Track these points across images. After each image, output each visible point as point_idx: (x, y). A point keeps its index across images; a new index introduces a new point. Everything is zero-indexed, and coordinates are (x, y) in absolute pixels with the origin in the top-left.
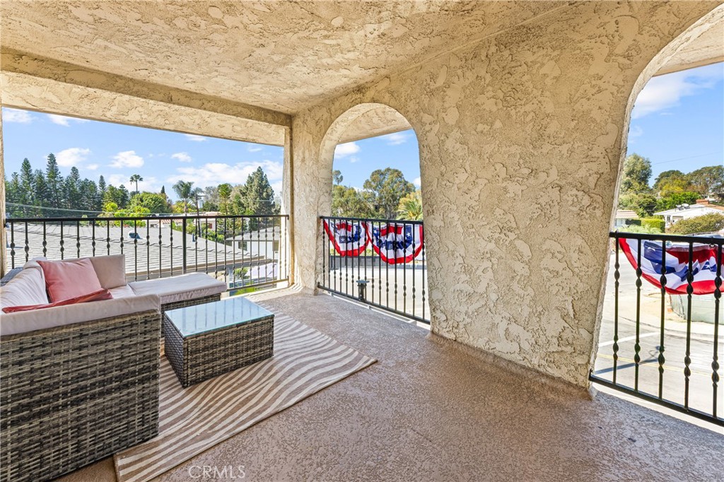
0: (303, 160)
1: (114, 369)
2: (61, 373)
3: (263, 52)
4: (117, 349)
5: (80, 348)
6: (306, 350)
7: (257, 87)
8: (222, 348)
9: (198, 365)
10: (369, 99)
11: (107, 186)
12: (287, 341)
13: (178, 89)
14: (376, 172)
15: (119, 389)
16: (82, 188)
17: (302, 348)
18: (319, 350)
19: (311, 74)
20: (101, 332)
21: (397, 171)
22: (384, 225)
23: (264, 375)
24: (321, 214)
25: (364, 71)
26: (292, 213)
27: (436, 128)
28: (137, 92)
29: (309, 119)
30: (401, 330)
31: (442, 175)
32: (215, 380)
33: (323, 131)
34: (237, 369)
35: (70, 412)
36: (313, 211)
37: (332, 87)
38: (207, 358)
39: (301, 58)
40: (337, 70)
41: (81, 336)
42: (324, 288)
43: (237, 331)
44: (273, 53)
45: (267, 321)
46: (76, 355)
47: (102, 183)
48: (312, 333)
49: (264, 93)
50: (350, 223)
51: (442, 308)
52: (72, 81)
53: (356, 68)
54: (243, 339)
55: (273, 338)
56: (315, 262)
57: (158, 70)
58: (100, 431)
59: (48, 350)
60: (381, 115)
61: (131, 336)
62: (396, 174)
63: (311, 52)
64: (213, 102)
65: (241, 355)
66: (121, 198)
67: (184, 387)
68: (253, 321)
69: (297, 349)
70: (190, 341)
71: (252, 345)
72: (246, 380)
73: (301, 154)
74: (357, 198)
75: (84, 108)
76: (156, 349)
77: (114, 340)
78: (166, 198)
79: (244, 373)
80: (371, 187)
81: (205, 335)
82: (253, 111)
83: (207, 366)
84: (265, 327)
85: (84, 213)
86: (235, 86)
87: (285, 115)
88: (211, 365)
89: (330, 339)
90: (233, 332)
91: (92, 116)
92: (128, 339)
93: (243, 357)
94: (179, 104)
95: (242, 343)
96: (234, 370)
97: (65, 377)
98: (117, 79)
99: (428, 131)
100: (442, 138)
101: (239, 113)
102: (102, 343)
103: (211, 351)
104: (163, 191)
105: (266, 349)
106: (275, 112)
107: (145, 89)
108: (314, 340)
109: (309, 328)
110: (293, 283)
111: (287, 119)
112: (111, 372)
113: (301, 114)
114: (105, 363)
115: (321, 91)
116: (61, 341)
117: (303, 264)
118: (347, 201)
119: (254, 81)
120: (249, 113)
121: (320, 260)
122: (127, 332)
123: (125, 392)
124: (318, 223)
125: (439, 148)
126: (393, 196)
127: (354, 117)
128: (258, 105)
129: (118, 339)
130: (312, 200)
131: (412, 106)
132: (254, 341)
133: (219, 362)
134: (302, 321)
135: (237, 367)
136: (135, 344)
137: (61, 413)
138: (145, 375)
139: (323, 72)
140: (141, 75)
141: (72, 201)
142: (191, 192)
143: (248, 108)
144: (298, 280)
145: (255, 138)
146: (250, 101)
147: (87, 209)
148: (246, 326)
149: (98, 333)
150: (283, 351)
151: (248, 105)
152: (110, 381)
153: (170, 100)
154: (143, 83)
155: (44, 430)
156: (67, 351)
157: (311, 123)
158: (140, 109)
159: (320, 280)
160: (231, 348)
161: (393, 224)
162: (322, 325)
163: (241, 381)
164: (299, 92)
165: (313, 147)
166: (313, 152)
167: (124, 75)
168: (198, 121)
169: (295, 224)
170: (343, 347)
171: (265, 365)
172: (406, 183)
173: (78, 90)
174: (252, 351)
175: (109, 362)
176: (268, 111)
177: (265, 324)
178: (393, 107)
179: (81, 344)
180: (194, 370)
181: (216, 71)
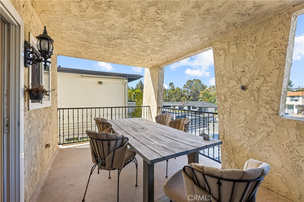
14: (189, 81)
21: (198, 80)
62: (198, 81)
74: (180, 91)
80: (186, 88)
126: (196, 91)
172: (202, 85)
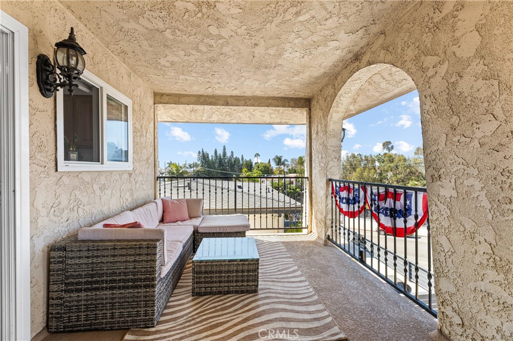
0: (317, 133)
1: (130, 274)
2: (105, 268)
3: (260, 50)
4: (132, 261)
5: (114, 256)
6: (286, 296)
7: (273, 81)
8: (218, 275)
9: (201, 282)
10: (365, 63)
11: (244, 160)
12: (277, 282)
13: (231, 96)
15: (132, 287)
16: (235, 161)
17: (284, 294)
18: (297, 301)
19: (306, 57)
20: (124, 248)
22: (382, 190)
23: (241, 308)
24: (330, 177)
25: (353, 36)
26: (311, 176)
27: (443, 69)
28: (210, 103)
29: (320, 98)
30: (397, 310)
31: (453, 128)
32: (212, 297)
33: (330, 106)
34: (228, 294)
35: (108, 292)
36: (323, 175)
37: (331, 64)
38: (207, 280)
39: (289, 45)
40: (326, 45)
41: (114, 249)
42: (332, 240)
43: (228, 265)
44: (267, 49)
45: (253, 262)
46: (111, 259)
47: (243, 159)
48: (300, 282)
49: (280, 84)
50: (351, 185)
51: (455, 305)
52: (182, 103)
53: (342, 35)
54: (233, 273)
55: (258, 277)
56: (325, 217)
57: (215, 86)
58: (132, 310)
59: (99, 253)
60: (388, 77)
61: (139, 255)
63: (293, 35)
64: (252, 100)
65: (232, 284)
66: (250, 166)
67: (193, 296)
68: (241, 260)
69: (280, 293)
70: (196, 264)
71: (240, 279)
72: (228, 306)
73: (316, 128)
75: (193, 117)
76: (154, 267)
77: (130, 255)
78: (270, 166)
79: (232, 299)
81: (206, 263)
82: (280, 101)
83: (207, 285)
84: (251, 267)
85: (234, 174)
86: (259, 84)
87: (305, 99)
88: (210, 285)
89: (313, 293)
90: (225, 265)
91: (197, 121)
92: (138, 257)
93: (233, 286)
94: (232, 106)
95: (232, 275)
96: (226, 294)
97: (107, 271)
98: (201, 97)
99: (432, 77)
100: (452, 80)
101: (270, 104)
102: (124, 255)
103: (210, 275)
104: (269, 162)
105: (252, 285)
106: (296, 99)
107: (214, 100)
108: (298, 289)
109: (301, 276)
110: (311, 232)
111: (306, 102)
112: (129, 275)
113: (316, 96)
114: (126, 268)
115: (322, 71)
116: (105, 249)
117: (317, 218)
118: (397, 166)
119: (269, 77)
120: (277, 103)
121: (330, 217)
122: (138, 252)
123: (136, 291)
124: (327, 184)
125: (448, 94)
127: (357, 86)
128: (283, 96)
129: (133, 255)
130: (323, 165)
131: (410, 53)
132: (242, 276)
133: (215, 285)
134: (300, 267)
135: (228, 293)
136: (142, 261)
137: (105, 292)
138: (147, 283)
139: (314, 52)
140: (209, 92)
141: (231, 168)
142: (282, 162)
143: (276, 100)
144: (314, 230)
145: (287, 121)
146: (276, 94)
147: (236, 172)
148: (235, 263)
149: (122, 248)
150: (268, 291)
151: (276, 97)
152: (128, 281)
153: (227, 104)
154: (213, 97)
155: (88, 299)
156: (107, 256)
157: (322, 102)
158: (217, 113)
159: (329, 233)
160: (224, 277)
161: (391, 190)
162: (314, 276)
163: (224, 306)
164: (305, 77)
165: (323, 121)
166: (324, 125)
167: (203, 94)
168: (248, 115)
169: (313, 185)
170: (320, 307)
171: (248, 298)
173: (189, 107)
174: (241, 284)
175: (136, 268)
176: (291, 99)
177: (251, 264)
178: (388, 63)
179: (114, 254)
180: (198, 285)
181: (242, 76)
